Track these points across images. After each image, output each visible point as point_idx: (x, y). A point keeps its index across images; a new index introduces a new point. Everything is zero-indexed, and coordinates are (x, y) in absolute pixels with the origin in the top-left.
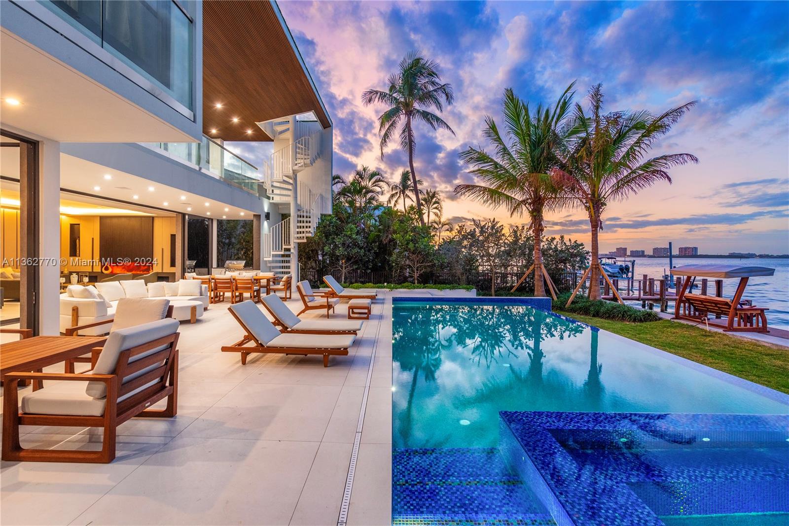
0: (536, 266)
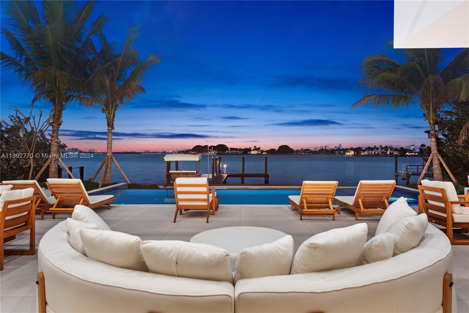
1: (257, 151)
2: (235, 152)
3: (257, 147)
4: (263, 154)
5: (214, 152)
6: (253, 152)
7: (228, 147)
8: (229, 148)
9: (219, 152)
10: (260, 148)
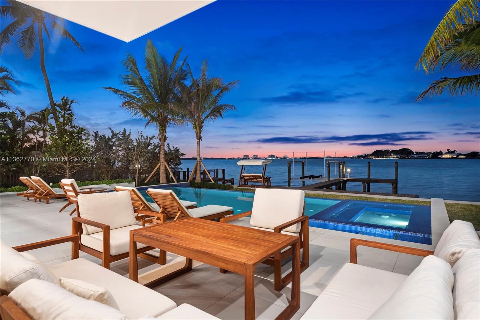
0: (162, 163)
1: (451, 155)
2: (422, 155)
3: (451, 150)
4: (459, 158)
5: (395, 157)
6: (445, 156)
7: (412, 151)
8: (414, 152)
9: (401, 156)
10: (455, 151)
